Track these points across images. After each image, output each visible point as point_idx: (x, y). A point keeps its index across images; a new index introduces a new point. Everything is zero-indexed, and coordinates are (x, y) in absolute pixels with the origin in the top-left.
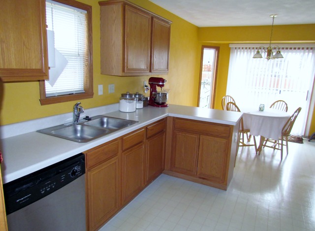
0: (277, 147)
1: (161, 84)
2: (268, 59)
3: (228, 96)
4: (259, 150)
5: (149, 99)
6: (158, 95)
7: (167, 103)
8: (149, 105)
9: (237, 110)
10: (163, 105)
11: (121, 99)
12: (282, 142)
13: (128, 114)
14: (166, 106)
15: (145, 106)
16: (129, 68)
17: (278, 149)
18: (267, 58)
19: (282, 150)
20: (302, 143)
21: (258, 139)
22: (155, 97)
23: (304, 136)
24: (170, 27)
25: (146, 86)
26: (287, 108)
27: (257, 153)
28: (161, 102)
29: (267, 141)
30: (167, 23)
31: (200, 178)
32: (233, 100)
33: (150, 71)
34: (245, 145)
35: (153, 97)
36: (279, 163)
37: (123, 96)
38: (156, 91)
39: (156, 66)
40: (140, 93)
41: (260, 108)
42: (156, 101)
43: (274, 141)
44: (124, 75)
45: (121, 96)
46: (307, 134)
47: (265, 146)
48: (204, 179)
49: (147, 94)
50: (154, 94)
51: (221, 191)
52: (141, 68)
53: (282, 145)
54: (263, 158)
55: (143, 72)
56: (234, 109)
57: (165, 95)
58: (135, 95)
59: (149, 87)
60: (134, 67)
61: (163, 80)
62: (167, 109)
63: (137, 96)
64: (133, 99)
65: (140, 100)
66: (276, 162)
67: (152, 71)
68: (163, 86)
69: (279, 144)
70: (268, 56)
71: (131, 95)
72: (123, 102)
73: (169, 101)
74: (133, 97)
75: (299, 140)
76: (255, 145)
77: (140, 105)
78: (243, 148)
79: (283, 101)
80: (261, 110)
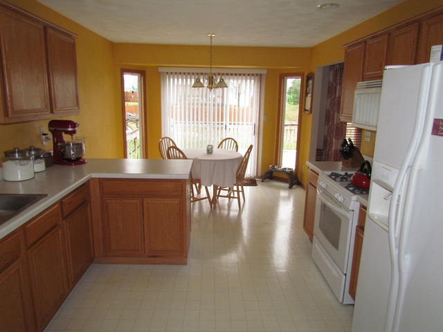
0: (232, 195)
1: (70, 129)
2: (211, 88)
3: (166, 138)
4: (214, 202)
5: (52, 154)
6: (67, 147)
7: (84, 157)
8: (54, 163)
9: (181, 156)
10: (79, 161)
11: (4, 160)
12: (238, 188)
13: (20, 184)
14: (83, 162)
15: (47, 166)
16: (15, 109)
17: (234, 197)
18: (209, 88)
19: (238, 198)
20: (256, 185)
21: (211, 189)
22: (64, 151)
23: (257, 177)
24: (74, 42)
25: (44, 135)
26: (237, 146)
27: (211, 207)
28: (73, 157)
29: (220, 189)
30: (70, 36)
31: (151, 257)
32: (173, 142)
33: (52, 112)
34: (197, 200)
35: (60, 151)
36: (237, 213)
37: (9, 155)
38: (62, 141)
39: (60, 103)
40: (36, 147)
41: (208, 150)
42: (65, 157)
43: (228, 188)
44: (8, 122)
45: (4, 155)
46: (259, 175)
47: (219, 196)
48: (155, 257)
49: (48, 146)
50: (61, 146)
51: (180, 266)
52: (37, 107)
53: (238, 191)
54: (218, 211)
55: (38, 114)
56: (178, 155)
57: (79, 147)
58: (30, 150)
59: (50, 136)
60: (25, 108)
61: (74, 125)
62: (84, 167)
63: (33, 153)
64: (28, 159)
65: (37, 157)
66: (234, 213)
67: (55, 112)
68: (74, 132)
69: (234, 191)
70: (209, 84)
71: (22, 153)
72: (9, 165)
73: (86, 155)
74: (27, 155)
75: (252, 182)
76: (209, 197)
77: (40, 166)
78: (193, 205)
79: (232, 139)
80: (210, 151)
